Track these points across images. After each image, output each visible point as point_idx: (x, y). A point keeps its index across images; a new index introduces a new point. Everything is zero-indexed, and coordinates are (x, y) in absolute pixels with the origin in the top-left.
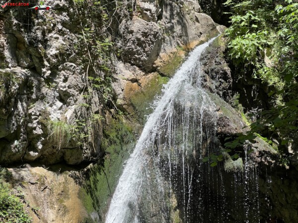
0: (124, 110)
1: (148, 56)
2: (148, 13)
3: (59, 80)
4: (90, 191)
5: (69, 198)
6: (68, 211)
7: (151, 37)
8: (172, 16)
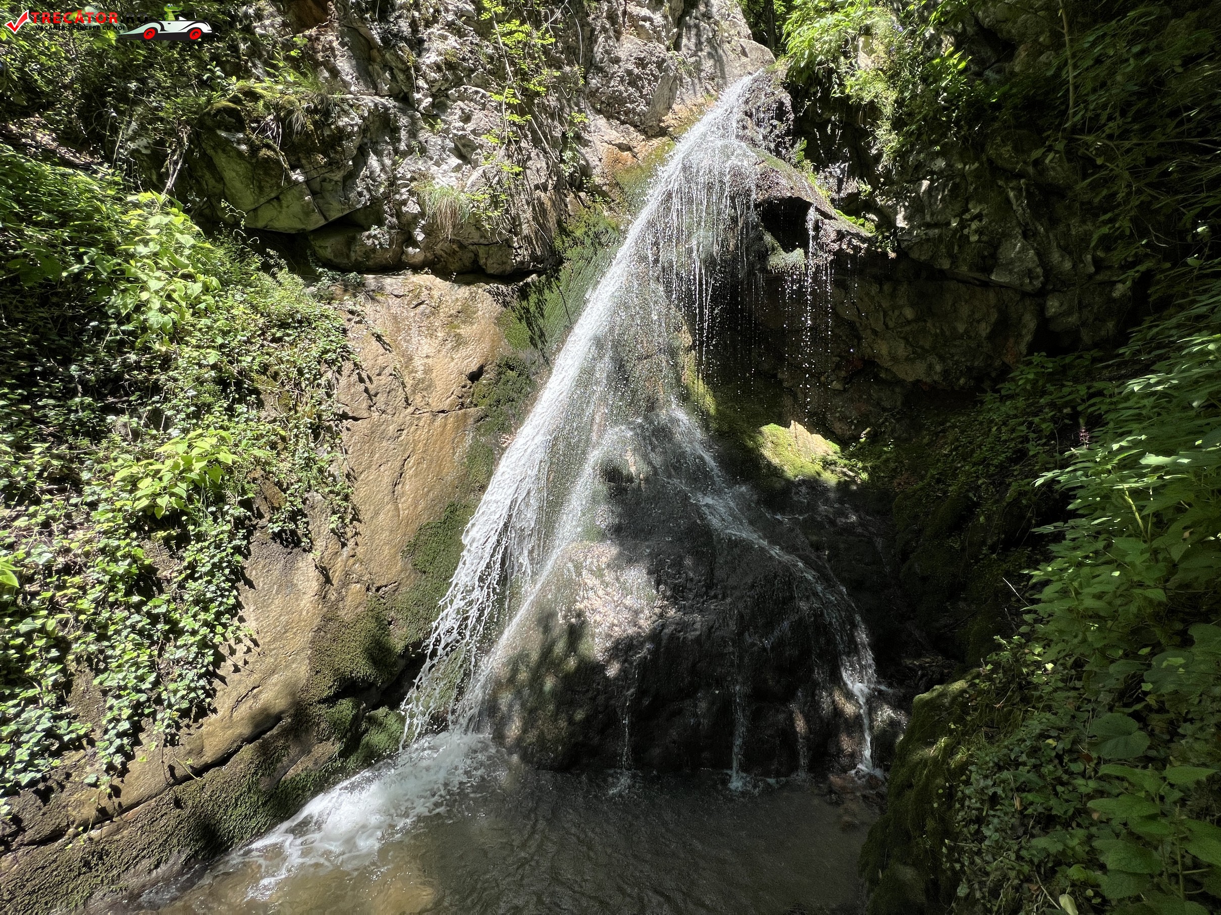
0: (604, 194)
1: (648, 104)
2: (647, 24)
3: (453, 118)
4: (527, 318)
5: (472, 324)
6: (466, 343)
7: (653, 67)
8: (699, 44)
